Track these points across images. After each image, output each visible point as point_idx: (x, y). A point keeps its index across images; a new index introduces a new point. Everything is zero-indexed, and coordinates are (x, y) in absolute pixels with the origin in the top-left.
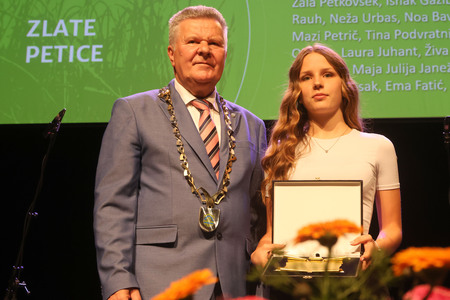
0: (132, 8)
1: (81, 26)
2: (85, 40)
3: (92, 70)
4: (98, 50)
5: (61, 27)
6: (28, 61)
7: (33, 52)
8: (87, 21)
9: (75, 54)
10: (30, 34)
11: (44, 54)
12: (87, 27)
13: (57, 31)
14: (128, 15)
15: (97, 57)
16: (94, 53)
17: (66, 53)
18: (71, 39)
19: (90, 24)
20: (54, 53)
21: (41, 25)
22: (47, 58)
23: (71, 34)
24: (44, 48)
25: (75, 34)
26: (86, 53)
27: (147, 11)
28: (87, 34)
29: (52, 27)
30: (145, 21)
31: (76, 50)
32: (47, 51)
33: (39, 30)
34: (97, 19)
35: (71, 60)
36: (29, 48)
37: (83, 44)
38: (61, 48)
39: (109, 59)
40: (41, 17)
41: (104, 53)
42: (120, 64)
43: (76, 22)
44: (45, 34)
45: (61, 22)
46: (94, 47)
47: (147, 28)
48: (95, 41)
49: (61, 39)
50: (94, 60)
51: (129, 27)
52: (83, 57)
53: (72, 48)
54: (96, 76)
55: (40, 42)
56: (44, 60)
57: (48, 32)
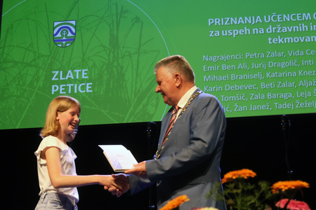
0: (107, 62)
1: (80, 73)
2: (83, 81)
3: (87, 97)
4: (89, 86)
5: (70, 75)
6: (53, 93)
7: (55, 88)
8: (84, 71)
9: (78, 89)
10: (53, 79)
11: (61, 89)
12: (83, 74)
13: (68, 77)
14: (105, 67)
15: (89, 89)
16: (88, 87)
17: (73, 88)
18: (75, 81)
19: (85, 72)
20: (66, 88)
21: (59, 74)
22: (63, 91)
23: (75, 77)
24: (61, 86)
25: (77, 78)
26: (84, 88)
27: (115, 64)
28: (83, 77)
29: (65, 75)
30: (114, 69)
31: (78, 86)
32: (63, 87)
33: (58, 76)
34: (89, 69)
35: (76, 92)
36: (53, 86)
37: (81, 83)
38: (70, 85)
39: (96, 90)
40: (59, 70)
41: (93, 87)
42: (102, 93)
43: (77, 71)
44: (61, 78)
45: (70, 71)
46: (88, 84)
47: (115, 73)
48: (88, 81)
49: (70, 81)
50: (88, 91)
51: (106, 72)
52: (82, 90)
53: (76, 85)
54: (89, 99)
55: (59, 83)
56: (61, 92)
57: (63, 77)
